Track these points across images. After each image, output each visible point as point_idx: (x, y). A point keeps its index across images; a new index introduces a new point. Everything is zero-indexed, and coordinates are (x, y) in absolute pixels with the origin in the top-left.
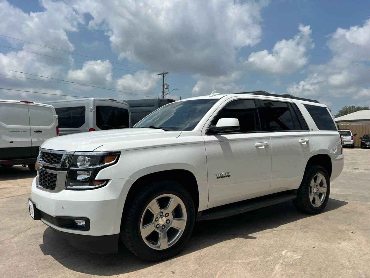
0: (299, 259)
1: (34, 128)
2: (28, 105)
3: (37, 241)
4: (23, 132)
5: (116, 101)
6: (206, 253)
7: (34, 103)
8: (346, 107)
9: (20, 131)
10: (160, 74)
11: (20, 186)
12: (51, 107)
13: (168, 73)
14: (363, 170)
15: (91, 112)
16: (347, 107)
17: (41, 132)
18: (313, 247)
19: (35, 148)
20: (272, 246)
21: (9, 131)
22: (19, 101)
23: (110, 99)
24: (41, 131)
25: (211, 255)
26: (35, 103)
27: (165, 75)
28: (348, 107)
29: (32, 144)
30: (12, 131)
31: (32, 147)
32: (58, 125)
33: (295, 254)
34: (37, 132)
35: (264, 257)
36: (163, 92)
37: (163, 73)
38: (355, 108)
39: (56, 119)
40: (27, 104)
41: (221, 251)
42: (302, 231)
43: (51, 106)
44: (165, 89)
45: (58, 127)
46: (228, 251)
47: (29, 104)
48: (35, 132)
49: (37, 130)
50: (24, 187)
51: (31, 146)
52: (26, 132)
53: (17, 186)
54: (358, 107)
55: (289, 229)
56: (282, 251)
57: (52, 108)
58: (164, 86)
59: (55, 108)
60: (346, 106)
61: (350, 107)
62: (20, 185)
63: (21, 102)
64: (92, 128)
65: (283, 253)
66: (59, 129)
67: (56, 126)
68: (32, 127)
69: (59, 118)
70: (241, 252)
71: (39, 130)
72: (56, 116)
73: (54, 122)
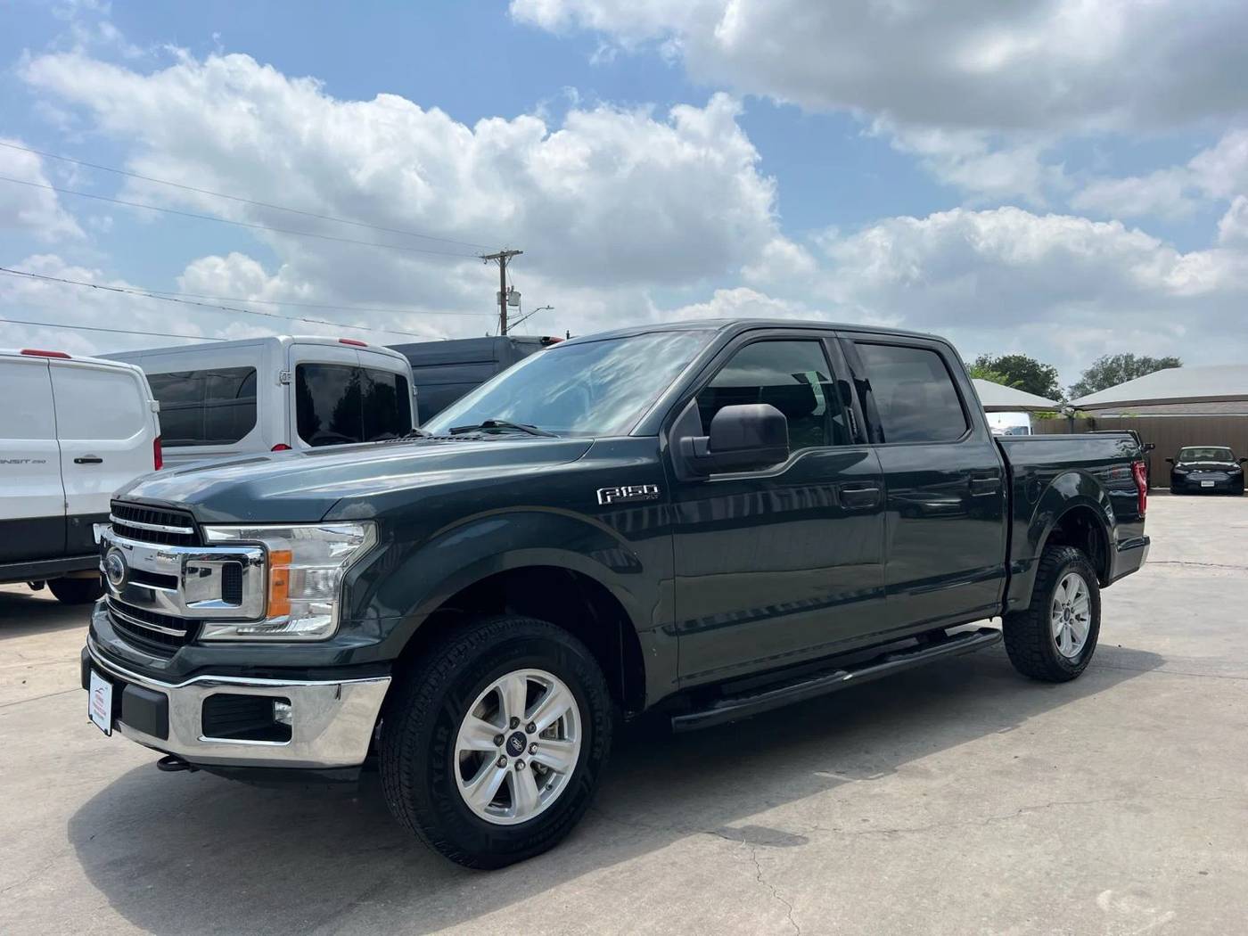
0: (1170, 925)
2: (48, 365)
4: (34, 462)
5: (365, 346)
6: (813, 914)
7: (69, 358)
10: (489, 257)
11: (29, 664)
12: (133, 370)
13: (518, 252)
14: (1216, 568)
15: (279, 385)
17: (100, 461)
18: (1201, 873)
19: (77, 521)
20: (1048, 874)
22: (17, 351)
23: (341, 341)
24: (98, 457)
25: (835, 924)
26: (75, 357)
27: (506, 261)
28: (1113, 358)
29: (66, 506)
31: (66, 517)
32: (159, 433)
33: (1146, 907)
34: (84, 461)
35: (1038, 925)
36: (504, 317)
37: (502, 252)
39: (154, 412)
40: (43, 360)
41: (866, 906)
42: (1128, 808)
43: (132, 366)
44: (508, 307)
45: (158, 445)
46: (893, 904)
47: (53, 361)
48: (76, 461)
49: (82, 457)
50: (45, 668)
51: (61, 513)
52: (44, 461)
53: (19, 664)
55: (1075, 799)
56: (1095, 893)
57: (135, 373)
58: (504, 296)
59: (147, 376)
62: (29, 660)
64: (283, 443)
65: (1103, 899)
66: (164, 450)
67: (153, 440)
68: (65, 443)
70: (945, 908)
71: (92, 456)
72: (153, 401)
73: (145, 427)
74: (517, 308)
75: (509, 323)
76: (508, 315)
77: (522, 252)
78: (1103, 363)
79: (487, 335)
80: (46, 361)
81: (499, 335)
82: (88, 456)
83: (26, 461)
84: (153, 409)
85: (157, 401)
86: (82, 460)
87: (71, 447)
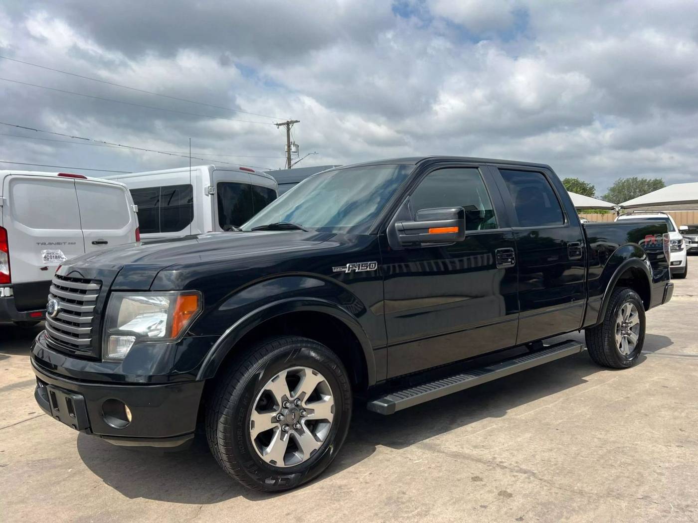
2: (75, 183)
4: (69, 243)
5: (253, 173)
7: (86, 178)
8: (621, 181)
9: (61, 242)
10: (280, 125)
12: (122, 186)
13: (297, 121)
15: (208, 195)
17: (106, 243)
21: (38, 244)
22: (56, 174)
23: (241, 169)
24: (106, 240)
26: (89, 178)
27: (290, 127)
28: (624, 180)
30: (45, 244)
32: (138, 226)
36: (289, 159)
37: (288, 122)
39: (135, 212)
40: (71, 180)
44: (291, 153)
45: (138, 232)
47: (77, 180)
48: (93, 243)
49: (96, 240)
52: (75, 243)
54: (642, 179)
57: (123, 188)
58: (289, 146)
59: (130, 190)
60: (621, 179)
61: (628, 180)
63: (60, 175)
66: (142, 236)
67: (135, 229)
68: (87, 231)
69: (139, 210)
71: (102, 239)
72: (134, 206)
73: (130, 222)
74: (297, 153)
75: (292, 162)
76: (292, 157)
77: (299, 121)
78: (619, 183)
79: (280, 169)
80: (73, 180)
81: (287, 168)
82: (100, 239)
83: (65, 243)
84: (134, 210)
85: (136, 206)
86: (96, 242)
87: (90, 234)
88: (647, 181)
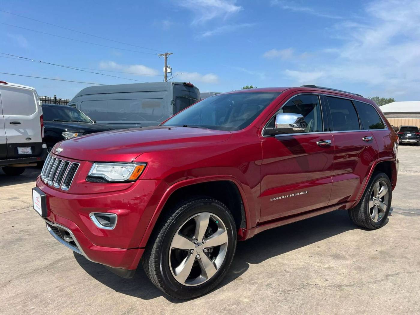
1: (9, 117)
3: (24, 309)
7: (7, 84)
13: (171, 54)
16: (371, 98)
24: (19, 122)
26: (9, 83)
29: (7, 140)
31: (7, 144)
32: (42, 113)
38: (379, 100)
39: (40, 106)
43: (31, 88)
44: (167, 73)
47: (2, 85)
48: (10, 123)
49: (13, 122)
51: (5, 143)
57: (32, 90)
67: (40, 116)
68: (6, 116)
71: (17, 121)
72: (40, 102)
73: (37, 111)
74: (171, 73)
75: (168, 79)
76: (167, 76)
82: (15, 121)
84: (40, 104)
85: (41, 102)
86: (13, 123)
87: (9, 118)
88: (385, 99)
